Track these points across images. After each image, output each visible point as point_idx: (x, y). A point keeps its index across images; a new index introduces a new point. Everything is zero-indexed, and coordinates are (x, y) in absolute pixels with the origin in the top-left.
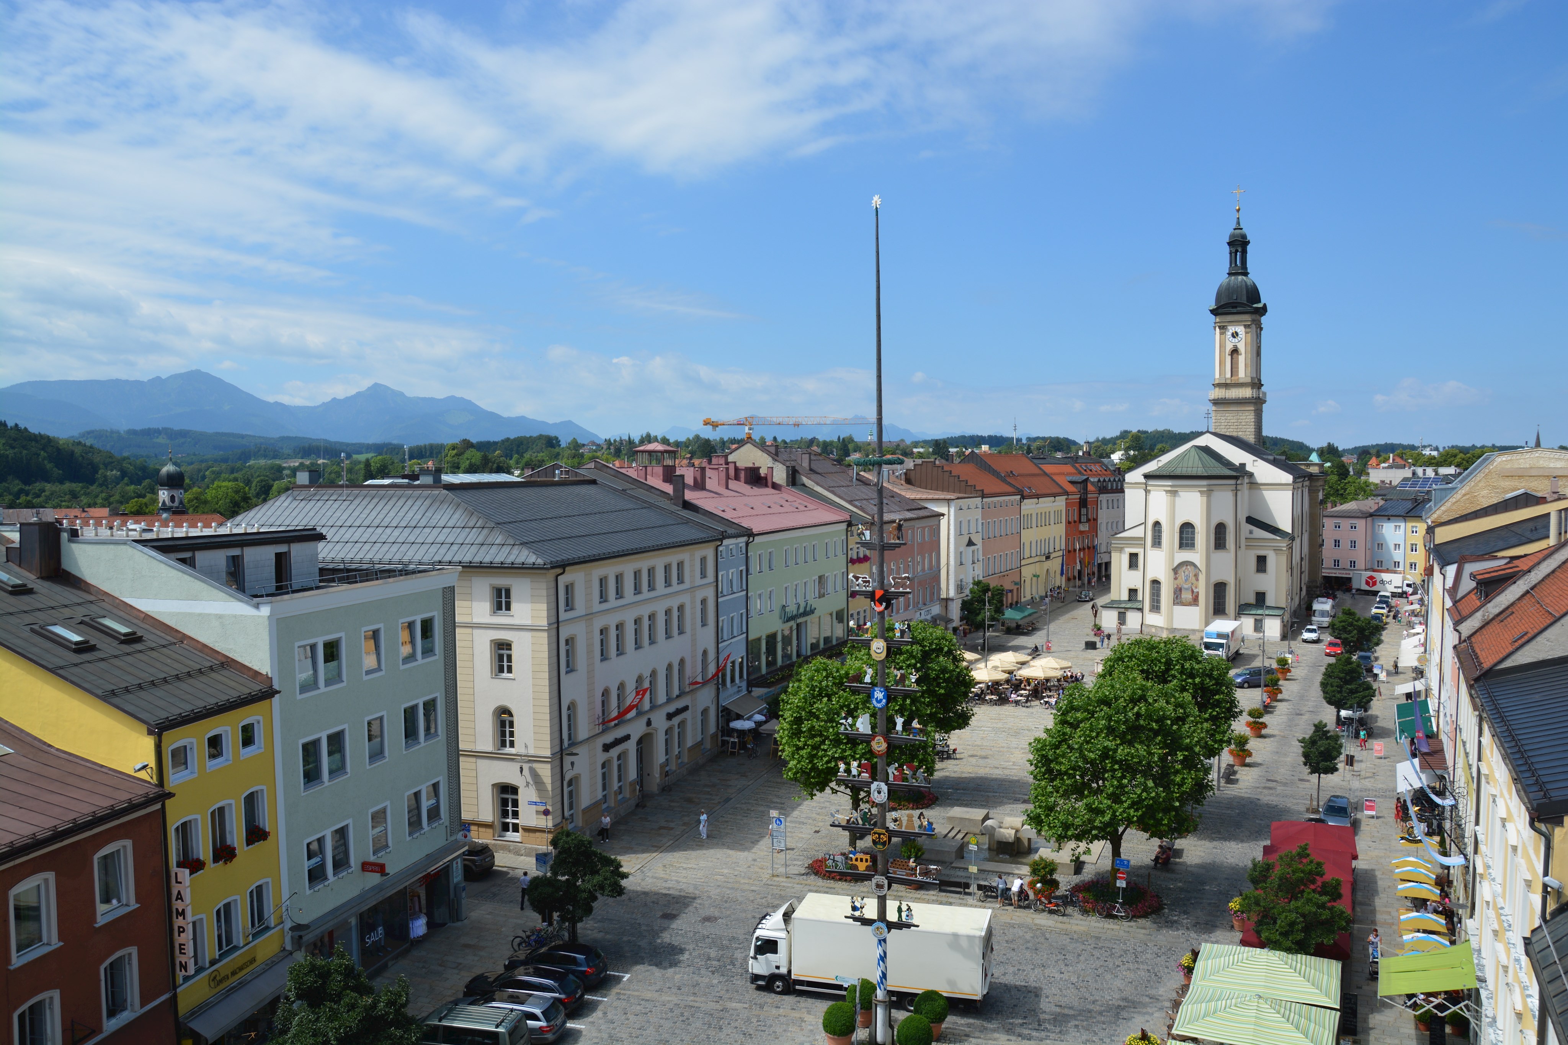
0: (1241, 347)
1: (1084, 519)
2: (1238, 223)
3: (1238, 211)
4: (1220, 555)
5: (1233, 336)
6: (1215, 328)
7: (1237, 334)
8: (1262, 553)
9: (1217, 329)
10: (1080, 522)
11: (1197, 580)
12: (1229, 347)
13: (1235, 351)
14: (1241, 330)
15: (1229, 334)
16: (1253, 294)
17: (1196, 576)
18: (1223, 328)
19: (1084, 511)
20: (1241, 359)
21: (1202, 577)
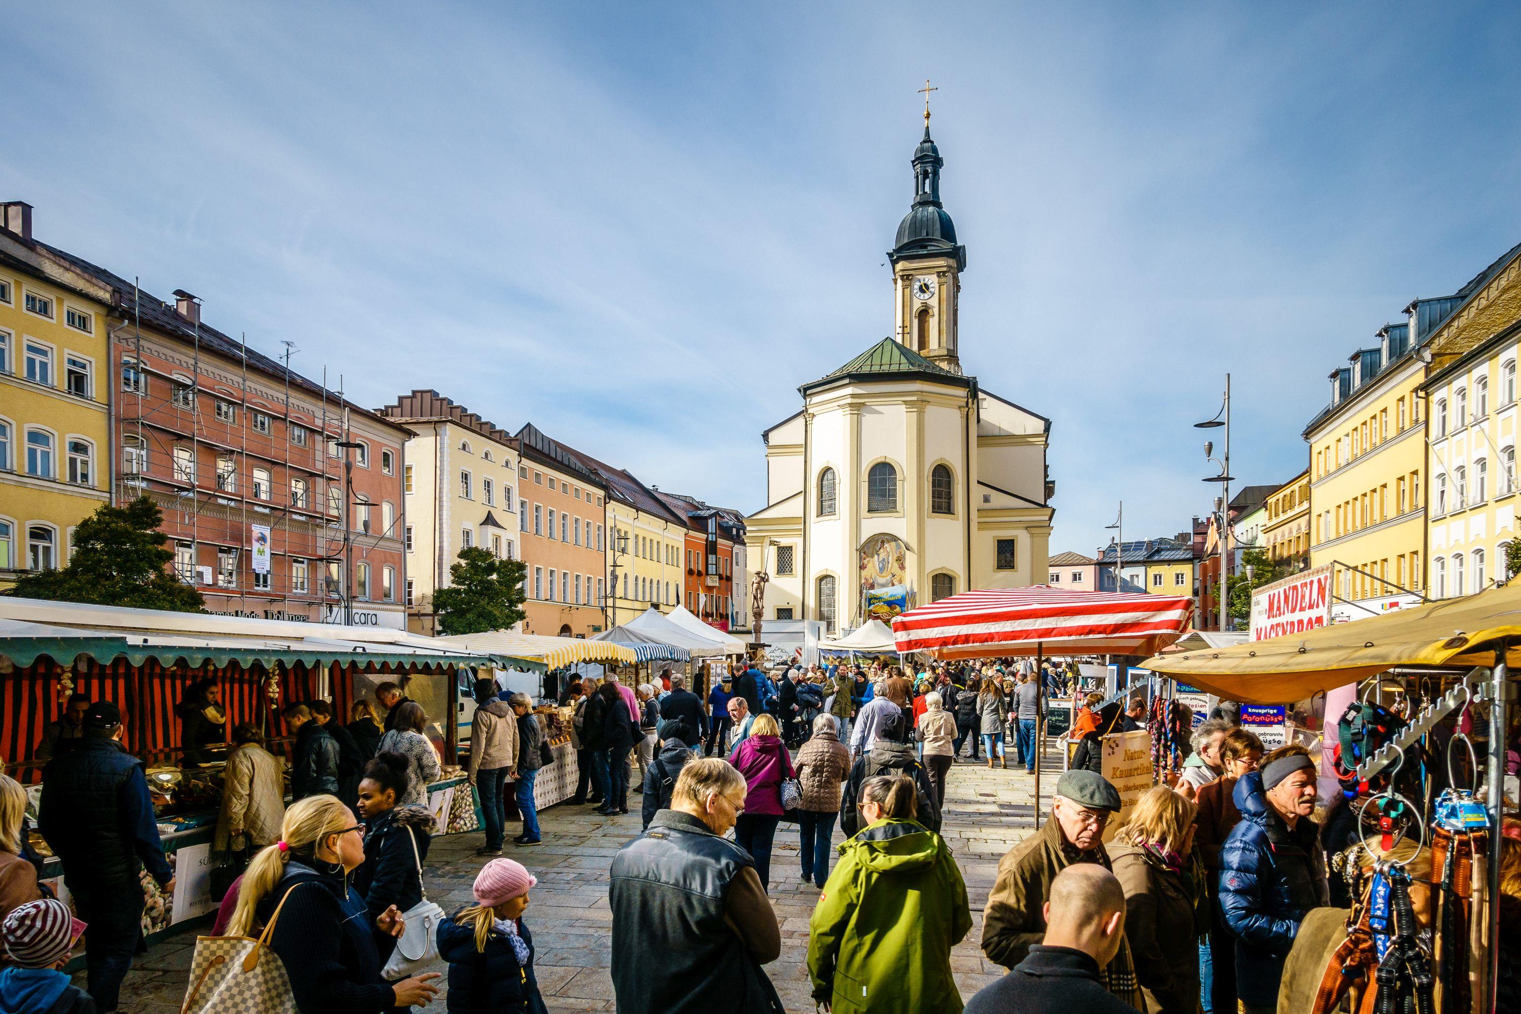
0: (934, 302)
1: (712, 569)
2: (927, 133)
3: (928, 116)
4: (941, 522)
5: (922, 290)
6: (895, 281)
7: (926, 286)
8: (1006, 534)
9: (899, 282)
10: (707, 574)
11: (902, 567)
12: (917, 305)
13: (924, 314)
14: (932, 280)
15: (916, 286)
16: (947, 229)
17: (900, 560)
18: (907, 278)
19: (712, 559)
20: (933, 323)
21: (911, 560)
